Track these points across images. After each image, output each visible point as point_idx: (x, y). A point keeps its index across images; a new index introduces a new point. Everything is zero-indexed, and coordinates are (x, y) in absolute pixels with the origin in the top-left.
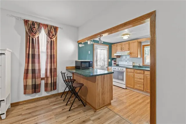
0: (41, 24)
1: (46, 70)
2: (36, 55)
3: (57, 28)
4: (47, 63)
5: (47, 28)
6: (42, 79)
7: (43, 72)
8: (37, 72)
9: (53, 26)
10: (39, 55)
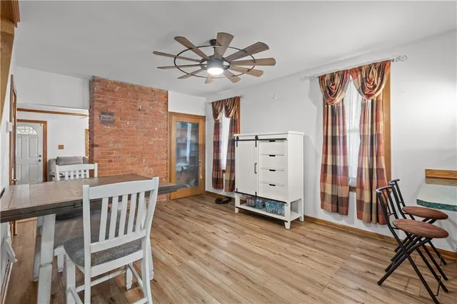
0: (347, 71)
1: (360, 170)
2: (338, 138)
3: (388, 64)
4: (361, 154)
5: (359, 76)
6: (352, 189)
7: (353, 174)
8: (340, 171)
9: (375, 64)
10: (344, 137)
